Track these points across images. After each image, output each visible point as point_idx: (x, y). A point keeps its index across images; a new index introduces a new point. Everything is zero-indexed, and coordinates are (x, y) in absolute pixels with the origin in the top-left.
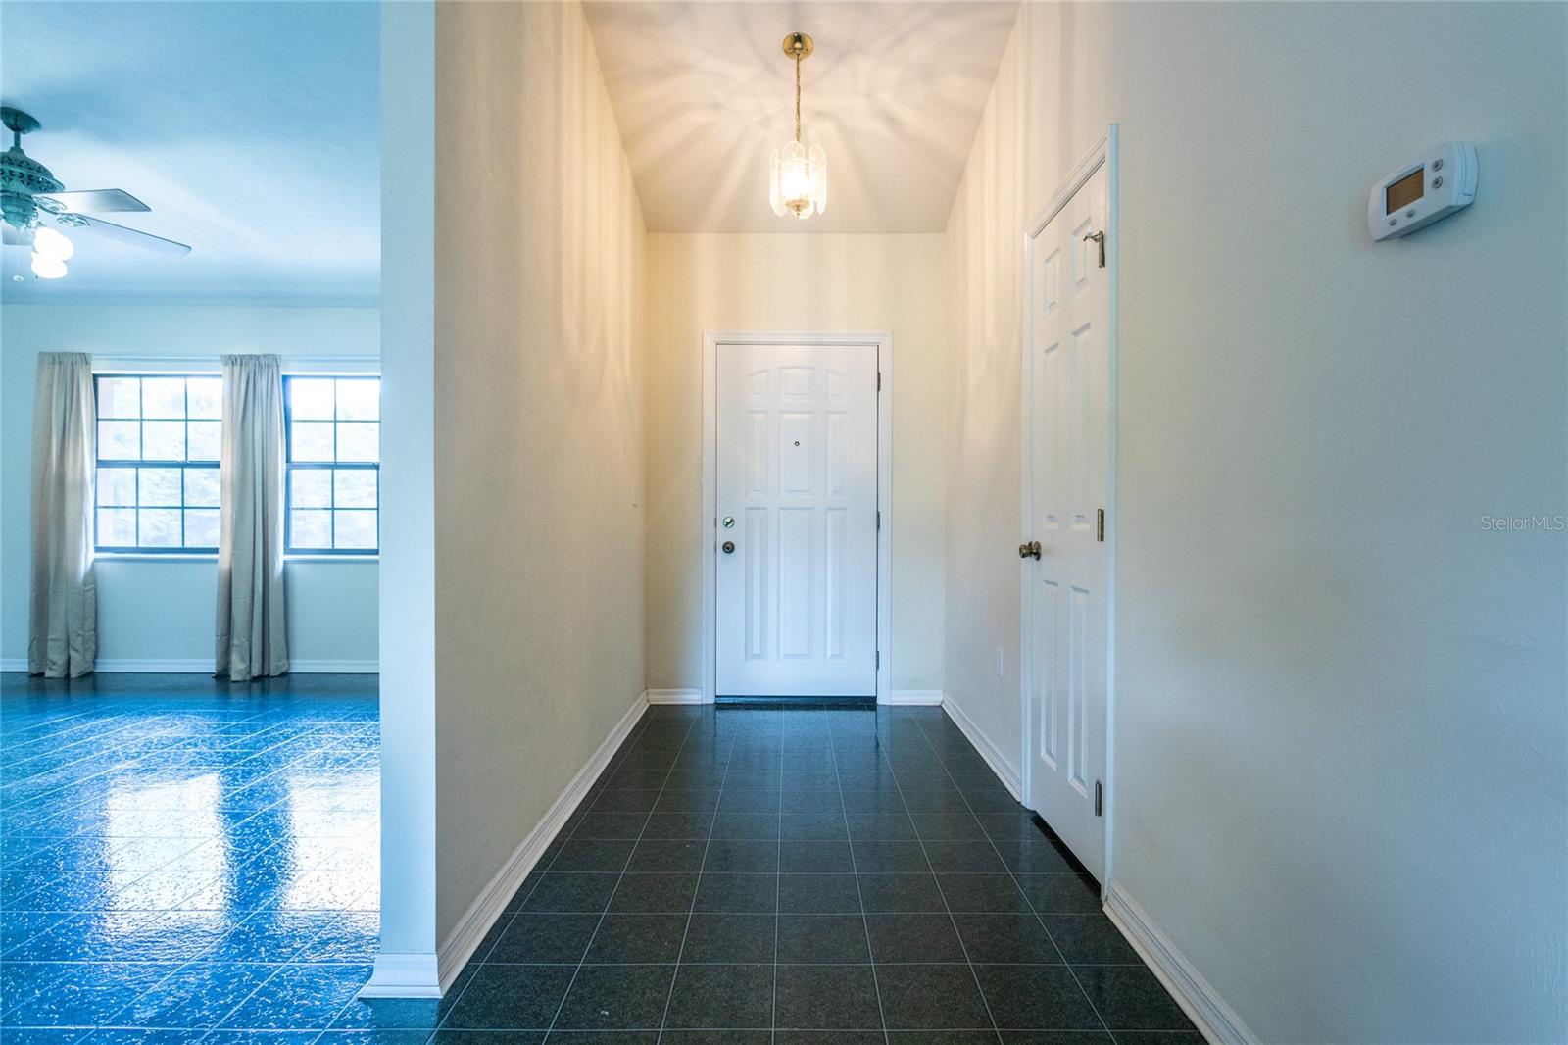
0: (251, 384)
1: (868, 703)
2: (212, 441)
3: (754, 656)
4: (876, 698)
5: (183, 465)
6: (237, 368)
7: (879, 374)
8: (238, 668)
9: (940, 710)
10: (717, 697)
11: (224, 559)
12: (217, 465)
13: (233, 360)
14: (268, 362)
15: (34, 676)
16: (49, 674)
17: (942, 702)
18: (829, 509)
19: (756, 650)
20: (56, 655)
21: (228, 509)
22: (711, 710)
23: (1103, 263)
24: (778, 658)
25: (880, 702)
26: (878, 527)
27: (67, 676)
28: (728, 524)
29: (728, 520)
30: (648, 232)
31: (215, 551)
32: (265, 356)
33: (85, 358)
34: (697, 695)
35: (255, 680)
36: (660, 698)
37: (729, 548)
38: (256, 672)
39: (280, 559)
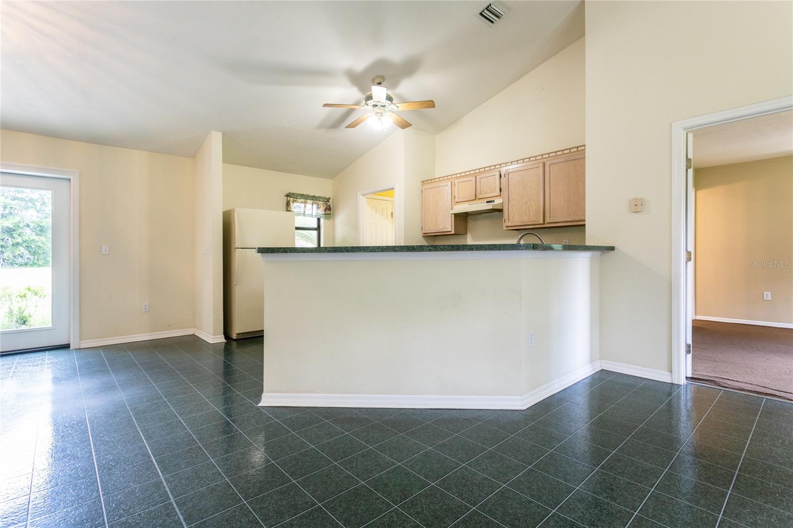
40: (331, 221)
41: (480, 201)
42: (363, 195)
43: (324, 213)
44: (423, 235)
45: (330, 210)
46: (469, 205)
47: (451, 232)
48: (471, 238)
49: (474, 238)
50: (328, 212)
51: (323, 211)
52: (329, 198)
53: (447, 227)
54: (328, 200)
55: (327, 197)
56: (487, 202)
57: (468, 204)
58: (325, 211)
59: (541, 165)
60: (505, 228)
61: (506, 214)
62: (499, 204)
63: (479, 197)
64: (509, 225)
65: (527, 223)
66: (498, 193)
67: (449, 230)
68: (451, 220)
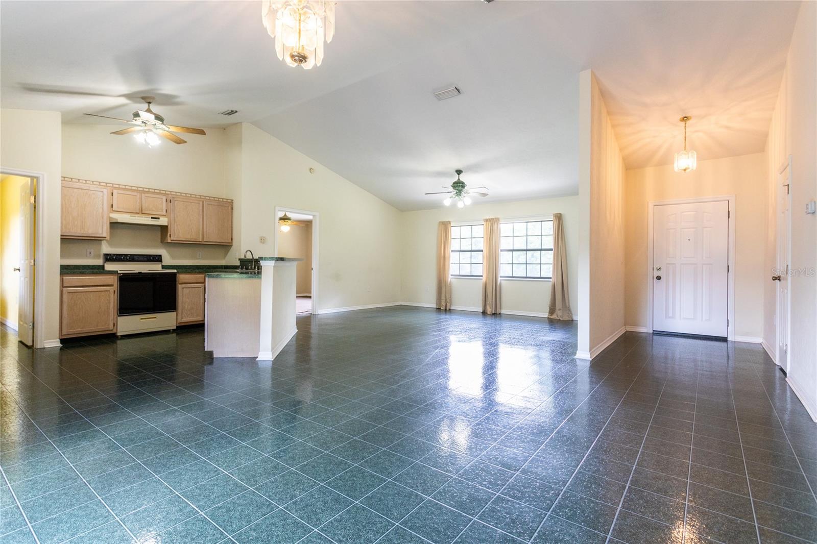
0: (492, 226)
1: (724, 340)
2: (481, 244)
3: (670, 317)
4: (727, 338)
5: (471, 251)
6: (488, 223)
7: (729, 212)
8: (489, 310)
9: (760, 346)
10: (653, 331)
11: (484, 279)
12: (482, 251)
13: (487, 220)
14: (497, 220)
15: (437, 309)
16: (442, 308)
17: (762, 342)
18: (703, 264)
19: (670, 315)
20: (443, 303)
21: (485, 264)
22: (652, 335)
23: (788, 193)
24: (680, 319)
25: (728, 339)
26: (728, 271)
27: (446, 309)
28: (658, 269)
29: (659, 268)
30: (627, 170)
31: (482, 276)
32: (496, 218)
33: (449, 222)
34: (645, 329)
35: (493, 314)
36: (629, 329)
37: (659, 278)
38: (493, 312)
39: (499, 279)
41: (147, 216)
46: (131, 216)
47: (105, 238)
48: (108, 245)
49: (111, 244)
53: (100, 232)
56: (152, 218)
57: (128, 216)
59: (201, 202)
60: (169, 241)
61: (171, 230)
62: (163, 221)
63: (143, 212)
64: (175, 239)
65: (189, 240)
66: (164, 213)
67: (104, 236)
68: (106, 227)
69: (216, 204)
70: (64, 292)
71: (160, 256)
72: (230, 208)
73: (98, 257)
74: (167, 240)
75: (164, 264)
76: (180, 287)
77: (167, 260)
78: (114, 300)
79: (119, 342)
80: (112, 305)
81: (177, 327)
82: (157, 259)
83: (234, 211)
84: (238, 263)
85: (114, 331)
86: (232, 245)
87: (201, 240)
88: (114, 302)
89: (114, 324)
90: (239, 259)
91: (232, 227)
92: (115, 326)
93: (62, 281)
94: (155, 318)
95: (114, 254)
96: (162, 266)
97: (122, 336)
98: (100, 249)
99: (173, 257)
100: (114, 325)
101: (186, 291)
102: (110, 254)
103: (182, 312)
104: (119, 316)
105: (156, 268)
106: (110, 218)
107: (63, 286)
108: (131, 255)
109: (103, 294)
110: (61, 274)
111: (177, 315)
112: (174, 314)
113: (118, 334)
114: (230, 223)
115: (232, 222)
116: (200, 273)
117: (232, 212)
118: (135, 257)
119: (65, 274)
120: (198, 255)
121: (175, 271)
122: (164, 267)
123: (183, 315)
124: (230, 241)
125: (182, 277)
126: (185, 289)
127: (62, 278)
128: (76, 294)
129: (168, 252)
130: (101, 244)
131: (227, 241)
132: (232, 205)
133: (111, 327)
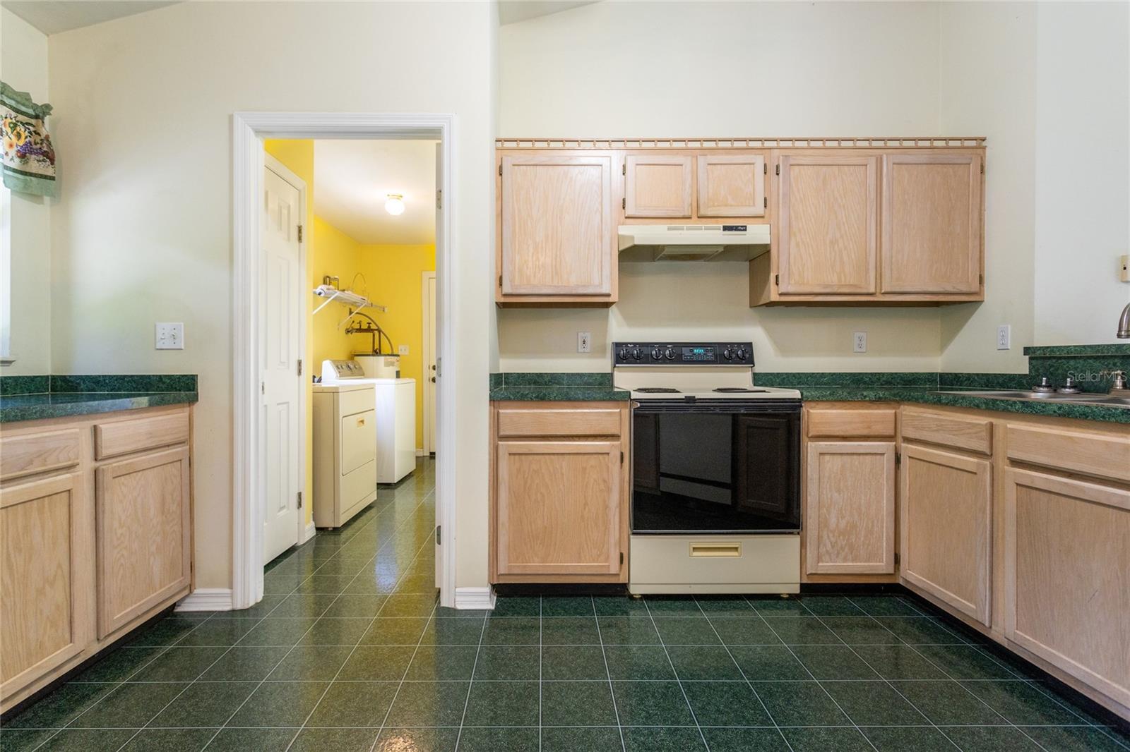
40: (42, 211)
41: (711, 223)
42: (258, 132)
43: (16, 164)
44: (503, 300)
45: (52, 161)
46: (669, 229)
47: (609, 295)
48: (620, 317)
49: (630, 319)
50: (34, 165)
51: (13, 152)
52: (47, 109)
53: (596, 282)
54: (40, 113)
55: (39, 99)
56: (725, 228)
57: (666, 227)
58: (23, 156)
59: (873, 160)
60: (774, 297)
61: (780, 263)
62: (757, 234)
63: (702, 212)
64: (791, 289)
65: (835, 290)
66: (760, 210)
67: (605, 290)
68: (611, 264)
69: (923, 159)
70: (501, 452)
71: (750, 345)
72: (975, 168)
73: (599, 352)
74: (769, 297)
75: (759, 368)
76: (811, 450)
77: (769, 359)
78: (622, 480)
79: (635, 615)
80: (615, 498)
81: (803, 586)
82: (740, 355)
83: (987, 176)
84: (1022, 367)
85: (622, 580)
86: (981, 302)
87: (872, 290)
88: (621, 491)
89: (621, 556)
90: (1027, 351)
91: (981, 238)
92: (625, 561)
93: (496, 421)
94: (736, 549)
95: (635, 344)
96: (755, 375)
97: (647, 597)
98: (605, 332)
99: (783, 349)
100: (621, 562)
101: (832, 464)
102: (626, 344)
103: (819, 538)
104: (634, 534)
105: (738, 379)
106: (620, 238)
107: (499, 436)
108: (675, 345)
109: (593, 461)
110: (493, 400)
111: (803, 545)
112: (793, 541)
113: (635, 590)
114: (976, 223)
115: (981, 220)
116: (879, 401)
117: (982, 182)
118: (685, 351)
119: (501, 400)
120: (856, 341)
121: (796, 394)
122: (759, 379)
123: (822, 550)
124: (975, 287)
125: (818, 416)
126: (827, 457)
127: (498, 413)
128: (531, 457)
129: (769, 332)
130: (606, 317)
131: (964, 288)
132: (982, 159)
133: (614, 567)
